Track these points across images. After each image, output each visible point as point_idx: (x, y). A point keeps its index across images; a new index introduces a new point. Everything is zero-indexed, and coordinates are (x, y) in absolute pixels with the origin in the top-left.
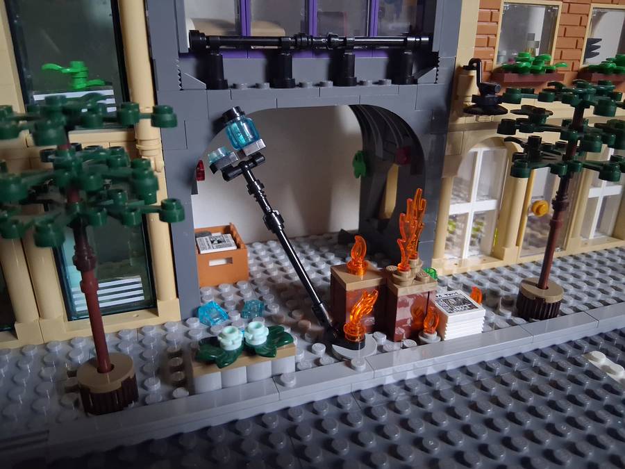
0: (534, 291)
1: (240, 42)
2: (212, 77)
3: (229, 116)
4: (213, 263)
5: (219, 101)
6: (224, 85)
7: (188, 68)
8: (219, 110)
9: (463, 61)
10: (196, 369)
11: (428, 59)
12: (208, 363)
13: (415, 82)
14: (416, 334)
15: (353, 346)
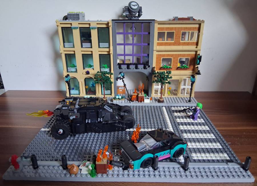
0: (160, 99)
1: (124, 64)
2: (120, 68)
3: (121, 72)
4: (120, 91)
5: (121, 70)
6: (121, 69)
7: (118, 66)
8: (120, 72)
9: (153, 67)
10: (113, 100)
11: (149, 66)
12: (115, 99)
13: (147, 69)
14: (141, 102)
15: (132, 101)
